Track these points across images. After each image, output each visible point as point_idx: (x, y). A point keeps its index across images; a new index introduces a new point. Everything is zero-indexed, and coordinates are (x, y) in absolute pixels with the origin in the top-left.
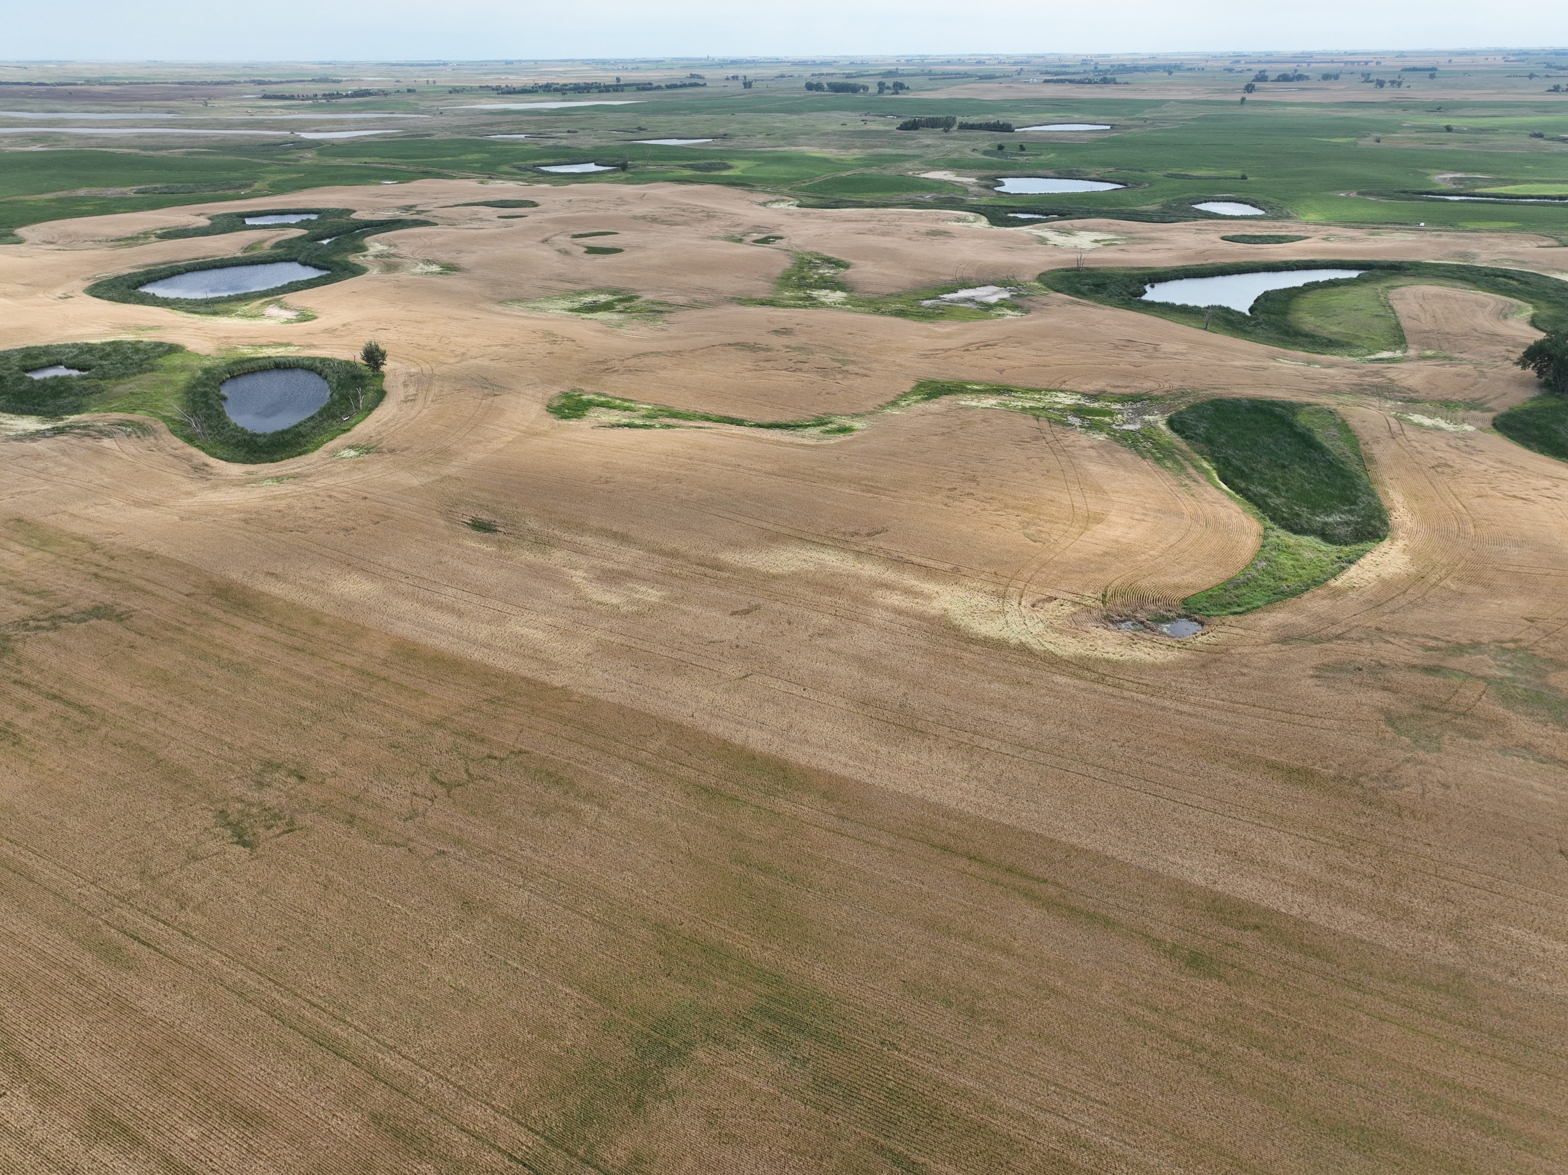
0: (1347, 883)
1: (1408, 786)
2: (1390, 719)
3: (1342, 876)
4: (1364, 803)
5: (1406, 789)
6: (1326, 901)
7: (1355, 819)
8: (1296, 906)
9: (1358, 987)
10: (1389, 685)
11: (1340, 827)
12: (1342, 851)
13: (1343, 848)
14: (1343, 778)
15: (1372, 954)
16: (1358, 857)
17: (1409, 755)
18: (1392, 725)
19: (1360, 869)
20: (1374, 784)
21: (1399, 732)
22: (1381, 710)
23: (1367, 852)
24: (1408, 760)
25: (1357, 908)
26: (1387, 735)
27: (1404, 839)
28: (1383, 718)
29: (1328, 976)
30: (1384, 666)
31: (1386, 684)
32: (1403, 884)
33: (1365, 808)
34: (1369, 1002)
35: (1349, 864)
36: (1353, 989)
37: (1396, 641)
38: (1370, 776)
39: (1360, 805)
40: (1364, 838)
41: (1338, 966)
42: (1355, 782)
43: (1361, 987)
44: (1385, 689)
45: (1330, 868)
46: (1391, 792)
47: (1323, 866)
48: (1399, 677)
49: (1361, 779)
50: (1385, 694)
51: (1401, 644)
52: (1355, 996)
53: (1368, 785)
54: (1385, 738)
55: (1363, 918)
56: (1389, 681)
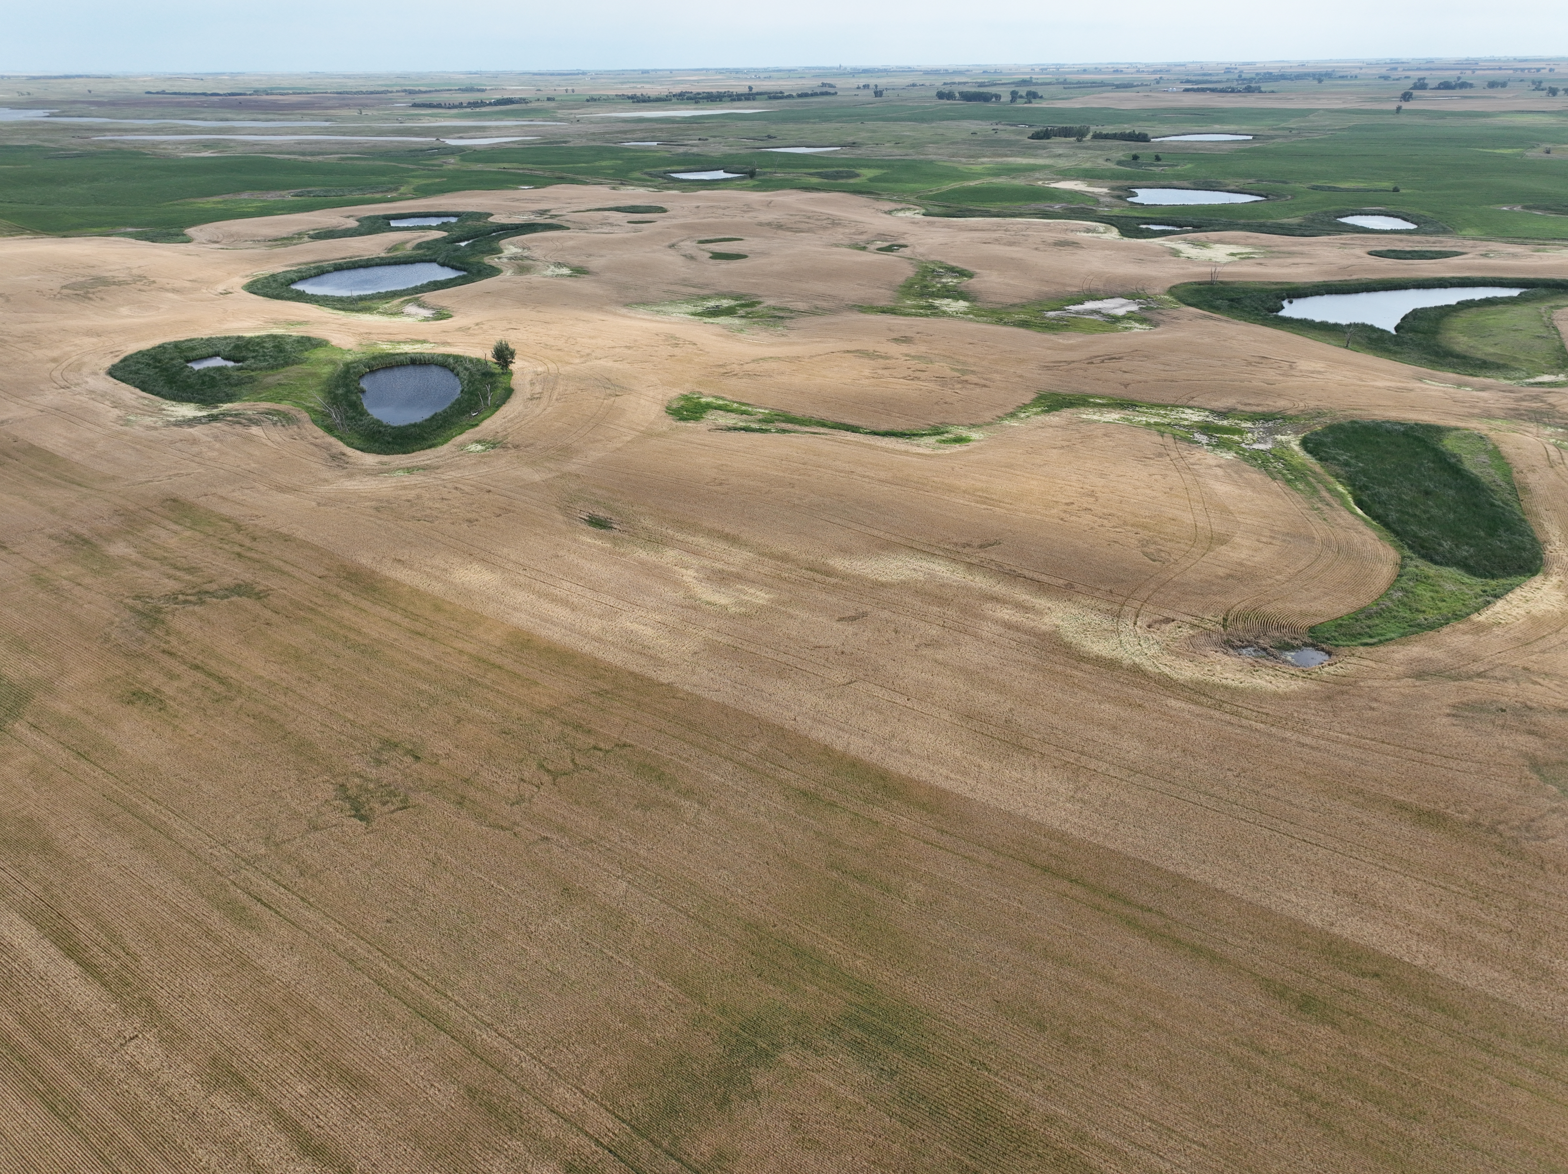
0: (1480, 936)
1: (1553, 837)
2: (1536, 765)
3: (1474, 928)
4: (1503, 853)
5: (1551, 841)
6: (1455, 953)
7: (1491, 869)
8: (1421, 956)
9: (1487, 1047)
10: (1536, 729)
11: (1473, 877)
12: (1475, 902)
13: (1477, 898)
14: (1480, 824)
15: (1506, 1014)
16: (1493, 909)
17: (1556, 805)
18: (1538, 772)
19: (1495, 923)
20: (1515, 833)
21: (1546, 780)
22: (1525, 755)
23: (1504, 905)
24: (1554, 810)
25: (1490, 963)
26: (1531, 781)
27: (1547, 894)
28: (1527, 763)
29: (1455, 1034)
30: (1531, 709)
31: (1533, 728)
32: (1543, 942)
33: (1503, 858)
34: (1500, 1065)
35: (1483, 916)
36: (1483, 1049)
37: (1546, 682)
38: (1511, 824)
39: (1498, 855)
40: (1500, 890)
41: (1466, 1024)
42: (1492, 829)
43: (1491, 1048)
44: (1531, 733)
45: (1461, 919)
46: (1533, 843)
47: (1454, 916)
48: (1547, 721)
49: (1499, 826)
50: (1531, 738)
51: (1551, 685)
52: (1484, 1057)
53: (1508, 834)
54: (1529, 785)
55: (1496, 974)
56: (1535, 725)
